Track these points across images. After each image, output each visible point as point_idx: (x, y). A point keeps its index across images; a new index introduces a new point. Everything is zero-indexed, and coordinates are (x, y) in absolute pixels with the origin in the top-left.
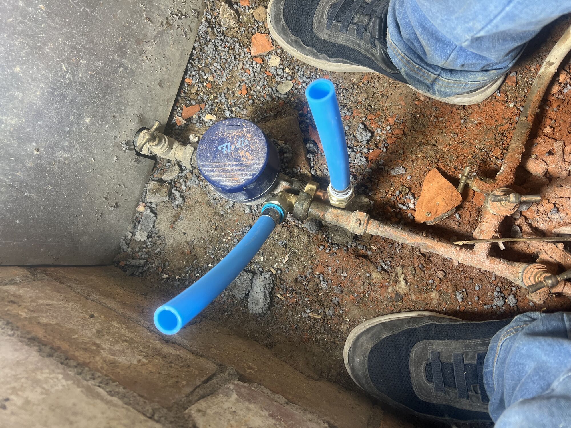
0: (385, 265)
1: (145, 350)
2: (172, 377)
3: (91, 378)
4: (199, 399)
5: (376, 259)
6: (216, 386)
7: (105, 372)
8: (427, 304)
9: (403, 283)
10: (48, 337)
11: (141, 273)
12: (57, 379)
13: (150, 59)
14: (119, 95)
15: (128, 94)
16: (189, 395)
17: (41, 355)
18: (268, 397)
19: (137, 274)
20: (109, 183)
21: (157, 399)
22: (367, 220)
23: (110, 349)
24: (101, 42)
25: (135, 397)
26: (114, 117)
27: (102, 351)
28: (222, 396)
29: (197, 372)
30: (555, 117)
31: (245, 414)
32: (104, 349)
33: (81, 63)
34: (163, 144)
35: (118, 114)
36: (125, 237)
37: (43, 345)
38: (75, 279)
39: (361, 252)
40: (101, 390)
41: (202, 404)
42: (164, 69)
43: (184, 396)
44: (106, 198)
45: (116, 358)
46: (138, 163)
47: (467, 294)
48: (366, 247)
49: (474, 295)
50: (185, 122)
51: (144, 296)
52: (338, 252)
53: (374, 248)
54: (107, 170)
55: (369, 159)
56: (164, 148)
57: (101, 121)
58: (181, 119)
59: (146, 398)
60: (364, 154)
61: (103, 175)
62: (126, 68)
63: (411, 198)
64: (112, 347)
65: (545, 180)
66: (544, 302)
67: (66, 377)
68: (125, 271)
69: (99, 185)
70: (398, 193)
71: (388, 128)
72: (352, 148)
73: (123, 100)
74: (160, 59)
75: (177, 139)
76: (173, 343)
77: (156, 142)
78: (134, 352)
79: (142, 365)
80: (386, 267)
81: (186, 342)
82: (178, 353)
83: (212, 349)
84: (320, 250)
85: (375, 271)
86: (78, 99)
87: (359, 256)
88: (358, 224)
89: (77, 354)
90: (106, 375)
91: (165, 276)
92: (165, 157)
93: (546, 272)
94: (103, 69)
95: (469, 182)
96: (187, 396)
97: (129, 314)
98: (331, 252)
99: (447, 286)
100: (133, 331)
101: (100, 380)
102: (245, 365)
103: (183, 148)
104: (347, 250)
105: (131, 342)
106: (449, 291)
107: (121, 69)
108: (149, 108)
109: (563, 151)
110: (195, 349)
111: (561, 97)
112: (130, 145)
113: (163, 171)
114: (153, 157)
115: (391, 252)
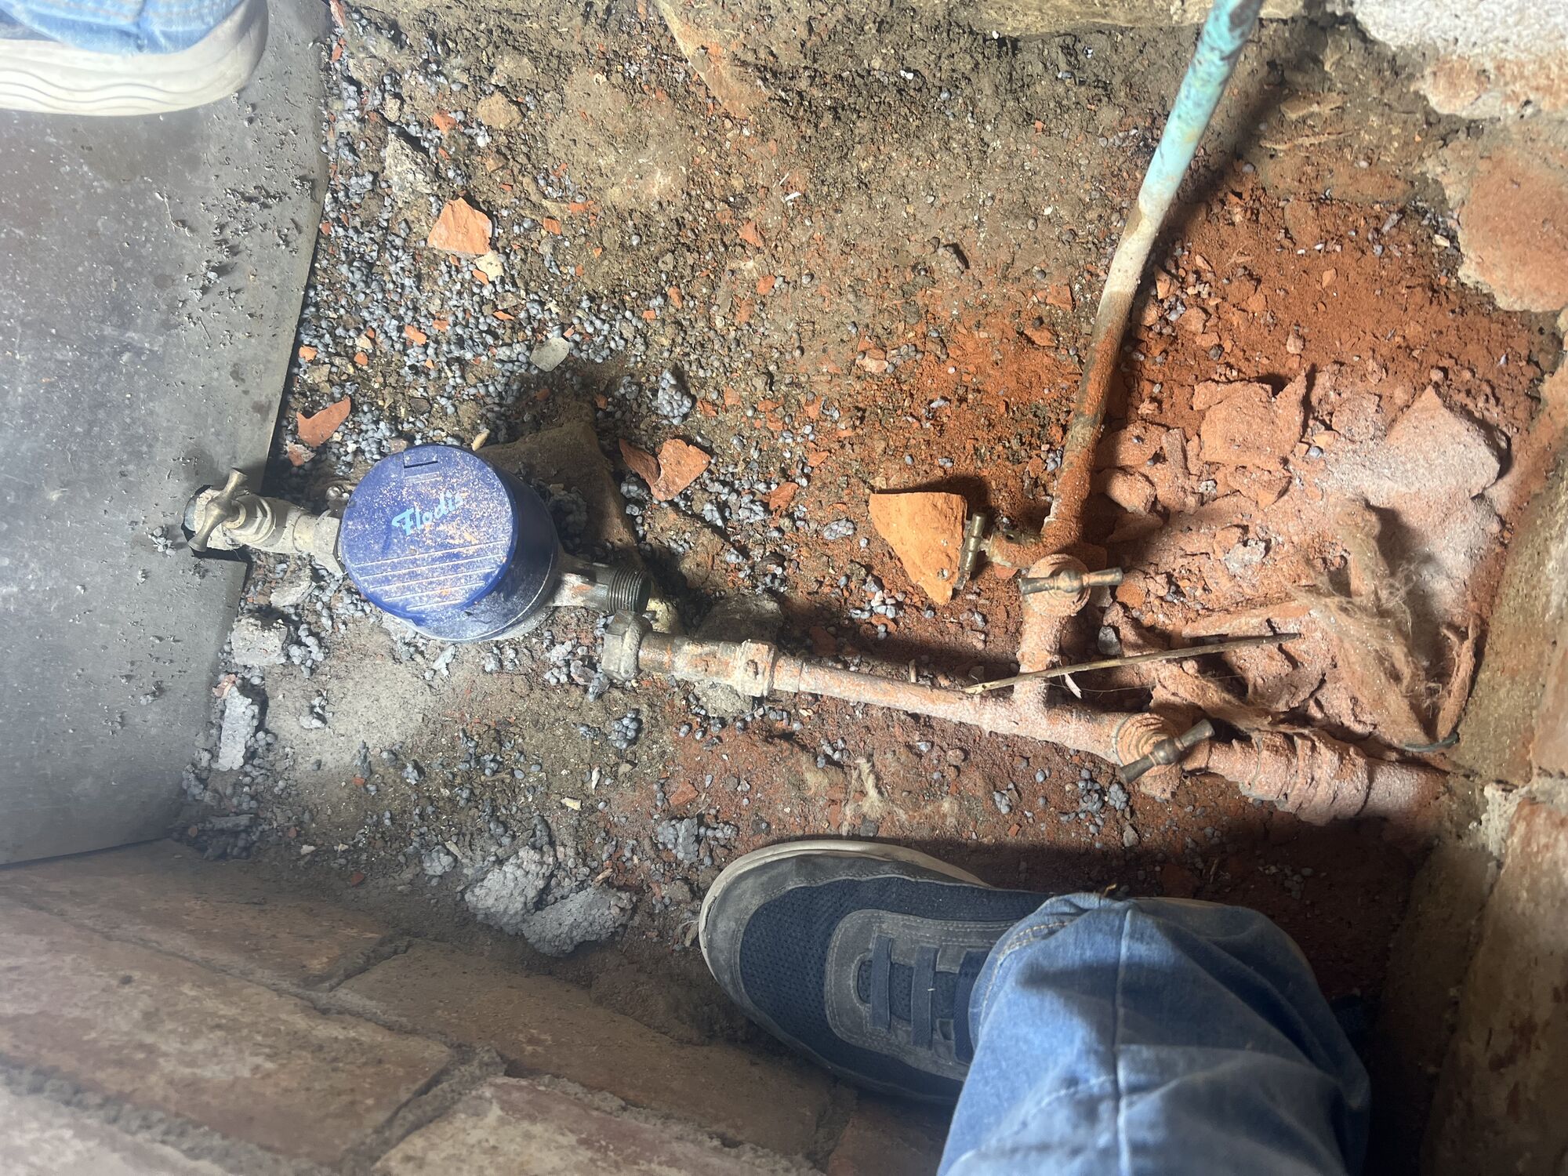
0: (835, 751)
1: (269, 1041)
2: (339, 1094)
3: (141, 1127)
4: (408, 1133)
5: (814, 739)
6: (449, 1096)
7: (173, 1109)
8: (933, 829)
9: (872, 792)
10: (23, 1047)
11: (246, 849)
12: (61, 1139)
13: (199, 319)
14: (128, 420)
15: (151, 413)
16: (383, 1127)
17: (13, 1092)
18: (578, 1102)
19: (236, 851)
20: (130, 638)
21: (305, 1149)
22: (770, 660)
23: (181, 1052)
24: (63, 300)
25: (251, 1152)
26: (123, 474)
27: (161, 1060)
28: (463, 1116)
29: (401, 1072)
30: (1161, 377)
31: (519, 1149)
32: (165, 1055)
33: (20, 362)
34: (258, 520)
35: (131, 467)
36: (194, 765)
37: (15, 1067)
38: (72, 892)
39: (778, 725)
40: (168, 1151)
41: (416, 1143)
42: (241, 336)
43: (370, 1131)
44: (129, 677)
45: (198, 1071)
46: (203, 577)
47: (1020, 794)
48: (789, 713)
49: (1035, 794)
50: (312, 455)
51: (257, 907)
52: (724, 734)
53: (805, 713)
54: (122, 608)
55: (772, 508)
56: (264, 530)
57: (89, 490)
58: (299, 448)
59: (278, 1151)
60: (759, 496)
61: (112, 622)
62: (138, 352)
63: (874, 588)
64: (185, 1048)
65: (1154, 519)
66: (1173, 794)
67: (82, 1132)
68: (203, 850)
69: (105, 647)
70: (843, 581)
71: (808, 429)
72: (731, 485)
73: (141, 430)
74: (227, 314)
75: (296, 502)
76: (339, 1013)
77: (242, 519)
78: (241, 1051)
79: (263, 1078)
80: (837, 756)
81: (371, 1005)
82: (352, 1034)
83: (439, 1012)
84: (682, 735)
85: (813, 768)
86: (24, 448)
87: (772, 737)
88: (751, 670)
89: (100, 1075)
90: (177, 1115)
91: (306, 849)
92: (270, 550)
93: (1158, 731)
94: (78, 364)
95: (983, 547)
96: (378, 1131)
97: (222, 957)
98: (708, 737)
99: (974, 782)
100: (235, 999)
101: (163, 1127)
102: (521, 1037)
103: (313, 521)
104: (745, 728)
105: (230, 1028)
106: (980, 793)
107: (126, 357)
108: (213, 438)
109: (1184, 451)
110: (395, 1018)
111: (1167, 331)
112: (179, 534)
113: (270, 584)
114: (241, 554)
115: (843, 719)
